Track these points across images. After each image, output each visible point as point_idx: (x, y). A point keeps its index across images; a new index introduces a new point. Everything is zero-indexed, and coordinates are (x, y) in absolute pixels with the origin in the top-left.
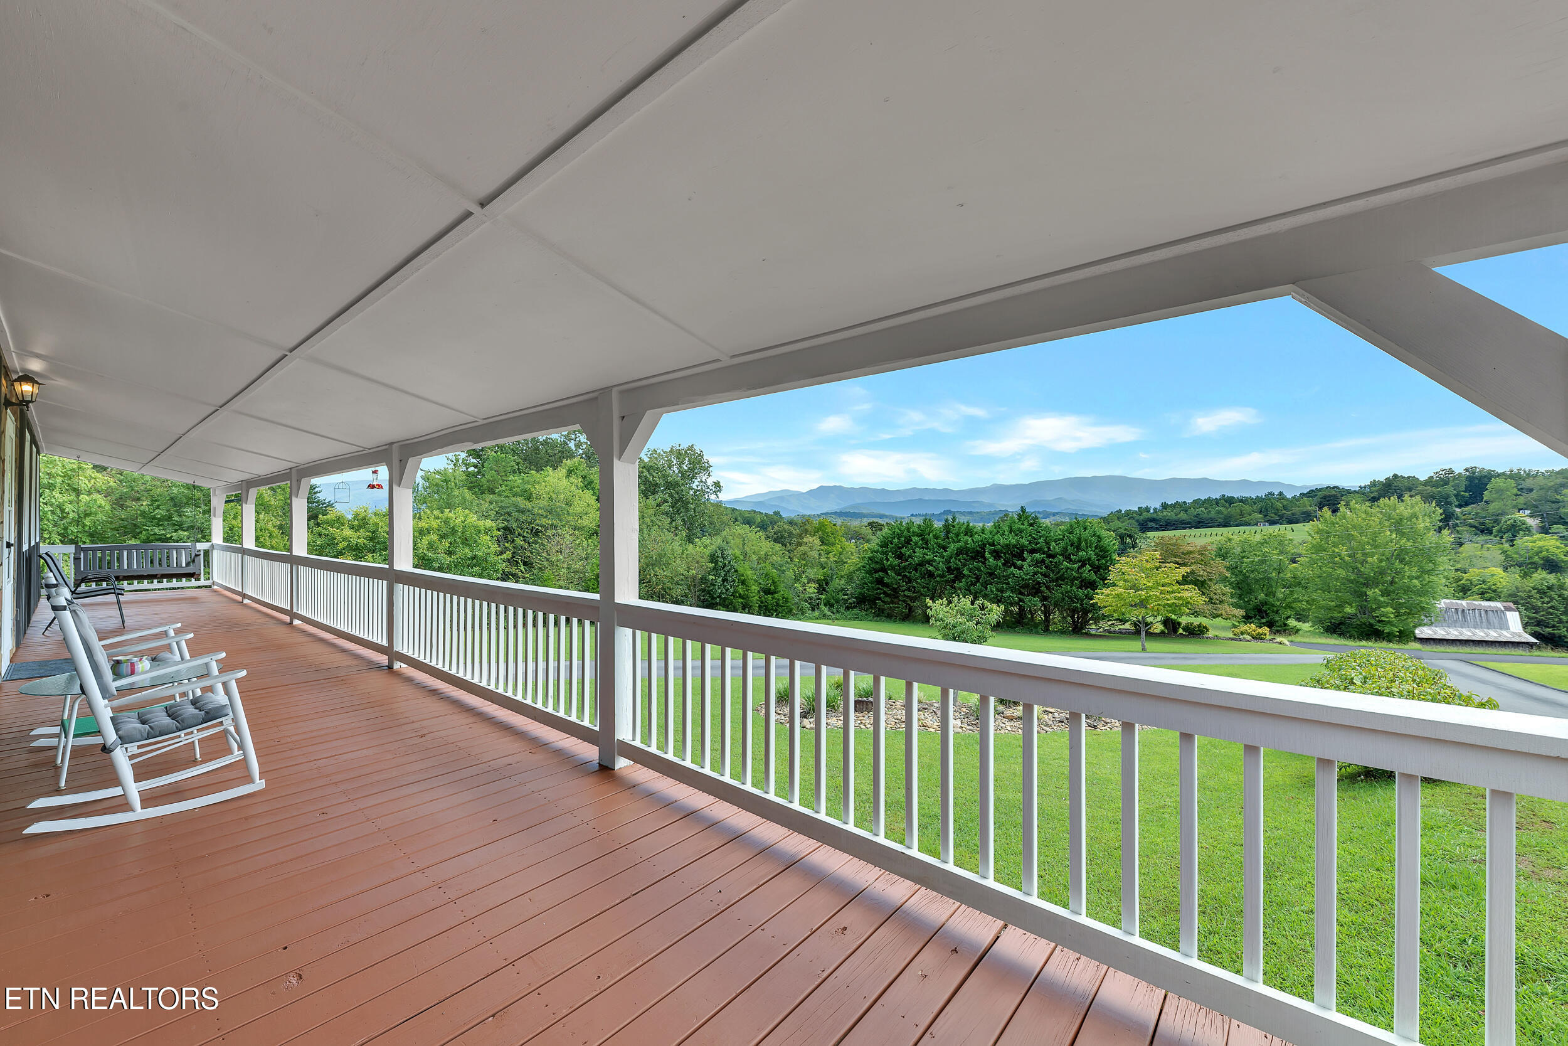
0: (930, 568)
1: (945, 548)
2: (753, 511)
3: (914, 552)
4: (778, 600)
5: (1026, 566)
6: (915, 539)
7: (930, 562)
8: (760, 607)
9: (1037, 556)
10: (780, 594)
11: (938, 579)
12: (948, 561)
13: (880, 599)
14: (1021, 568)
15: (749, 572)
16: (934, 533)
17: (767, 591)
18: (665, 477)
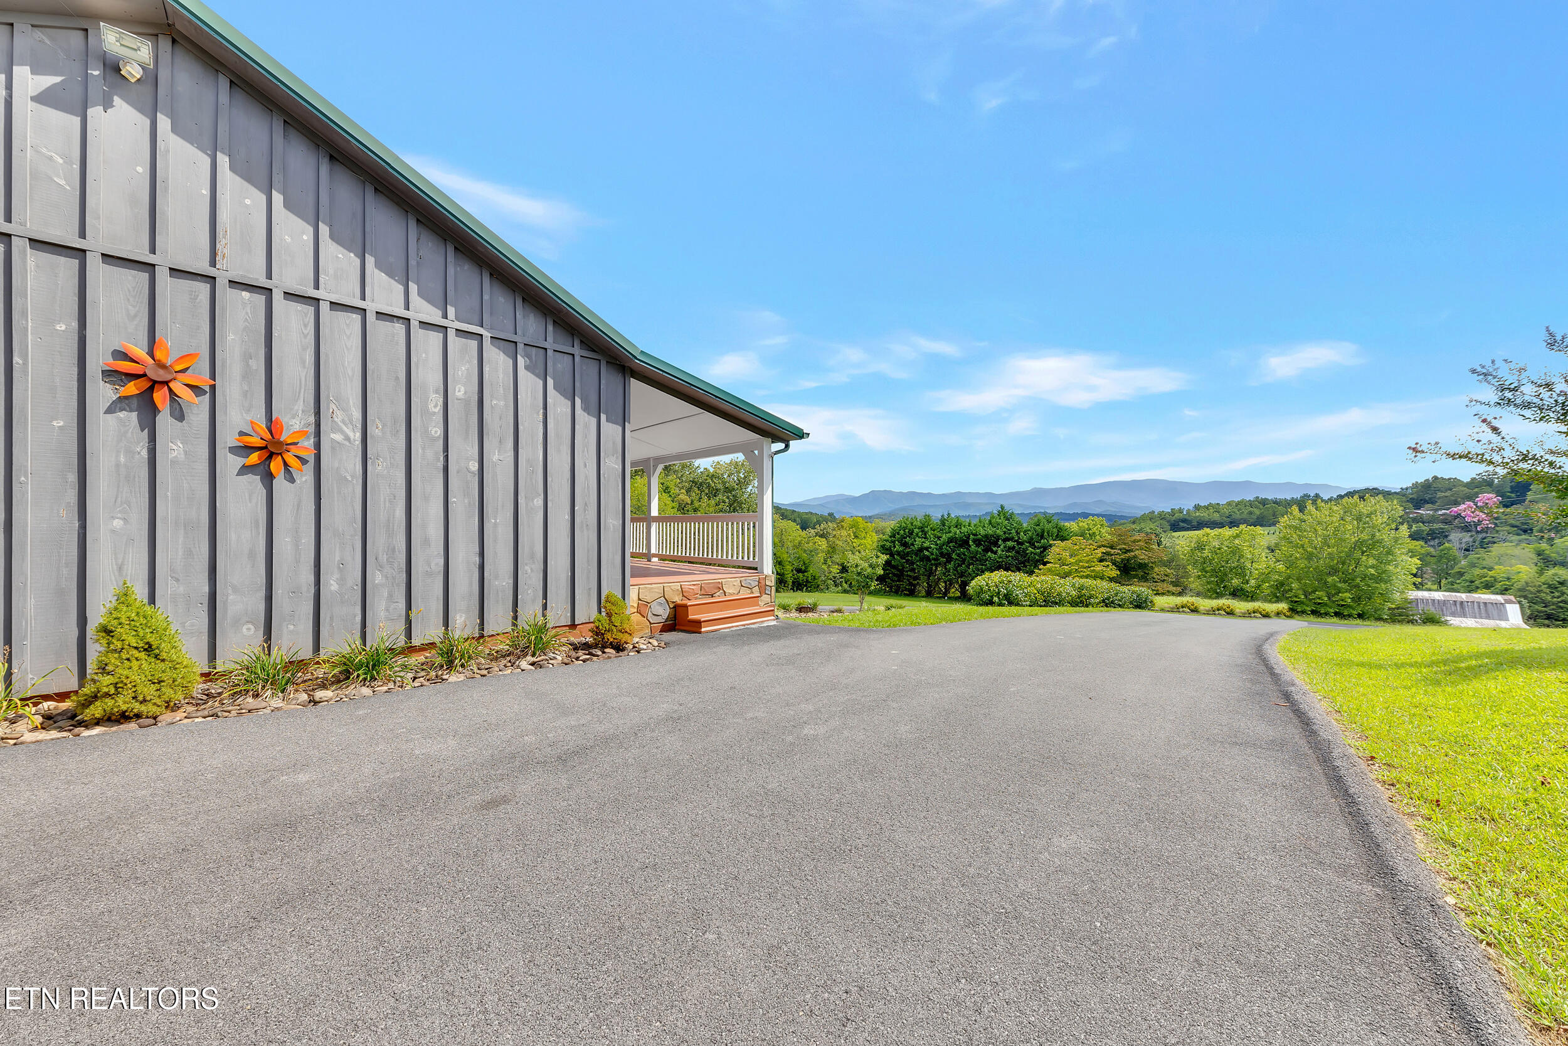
0: (927, 553)
1: (939, 538)
2: (810, 512)
3: (915, 541)
4: (808, 577)
5: (999, 552)
6: (916, 531)
7: (927, 549)
8: (793, 582)
9: (1010, 544)
10: (810, 573)
11: (933, 562)
12: (941, 548)
13: (889, 578)
14: (995, 553)
15: (785, 556)
16: (931, 526)
17: (799, 571)
18: (724, 483)
